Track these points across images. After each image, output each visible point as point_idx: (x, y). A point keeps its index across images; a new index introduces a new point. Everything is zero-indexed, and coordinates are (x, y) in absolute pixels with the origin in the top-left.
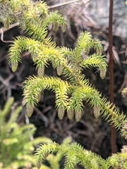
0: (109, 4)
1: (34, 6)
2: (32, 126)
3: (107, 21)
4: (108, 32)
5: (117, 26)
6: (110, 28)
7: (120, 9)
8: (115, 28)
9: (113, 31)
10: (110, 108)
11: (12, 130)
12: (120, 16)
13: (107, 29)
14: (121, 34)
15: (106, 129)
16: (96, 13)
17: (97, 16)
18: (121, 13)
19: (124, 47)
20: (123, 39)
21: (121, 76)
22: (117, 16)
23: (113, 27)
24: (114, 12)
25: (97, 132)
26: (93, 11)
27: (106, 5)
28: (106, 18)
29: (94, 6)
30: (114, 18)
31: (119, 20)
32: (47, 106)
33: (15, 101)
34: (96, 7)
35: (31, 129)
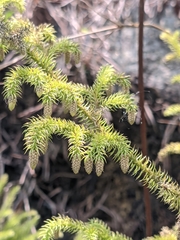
0: (137, 46)
1: (37, 30)
2: (34, 213)
3: (135, 68)
4: (137, 82)
5: (150, 74)
6: (140, 78)
7: (153, 51)
8: (147, 78)
9: (144, 81)
10: (143, 162)
11: (6, 220)
12: (153, 62)
13: (136, 78)
14: (155, 85)
15: (138, 218)
16: (120, 57)
17: (121, 62)
18: (154, 57)
19: (159, 101)
20: (158, 91)
21: (157, 143)
22: (149, 61)
23: (145, 76)
24: (145, 56)
25: (126, 222)
26: (116, 55)
27: (133, 47)
28: (134, 64)
29: (118, 49)
30: (144, 64)
31: (152, 66)
32: (55, 187)
33: (10, 180)
34: (121, 50)
35: (33, 217)
